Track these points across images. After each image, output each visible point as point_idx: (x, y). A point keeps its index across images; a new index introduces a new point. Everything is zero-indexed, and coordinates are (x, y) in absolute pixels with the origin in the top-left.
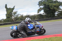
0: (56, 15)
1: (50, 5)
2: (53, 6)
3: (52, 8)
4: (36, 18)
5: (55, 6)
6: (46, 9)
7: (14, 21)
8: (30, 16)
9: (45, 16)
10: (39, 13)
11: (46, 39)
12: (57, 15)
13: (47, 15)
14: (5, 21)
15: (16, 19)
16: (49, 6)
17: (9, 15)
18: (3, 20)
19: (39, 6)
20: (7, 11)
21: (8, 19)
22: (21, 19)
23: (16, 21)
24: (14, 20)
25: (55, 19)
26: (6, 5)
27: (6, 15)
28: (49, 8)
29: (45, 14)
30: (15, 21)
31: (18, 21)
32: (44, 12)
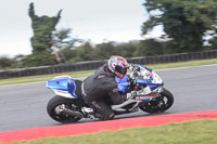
0: (206, 44)
1: (186, 9)
2: (196, 12)
3: (192, 19)
4: (136, 52)
5: (203, 11)
6: (171, 20)
7: (57, 63)
8: (115, 45)
9: (168, 46)
10: (147, 37)
11: (170, 129)
12: (210, 41)
13: (175, 43)
14: (27, 61)
15: (65, 55)
16: (181, 9)
17: (41, 42)
18: (19, 59)
19: (149, 10)
20: (34, 26)
21: (39, 57)
22: (82, 56)
23: (67, 63)
24: (59, 59)
25: (204, 58)
26: (32, 6)
27: (32, 39)
28: (182, 18)
29: (167, 39)
30: (63, 61)
31: (72, 62)
32: (164, 30)
